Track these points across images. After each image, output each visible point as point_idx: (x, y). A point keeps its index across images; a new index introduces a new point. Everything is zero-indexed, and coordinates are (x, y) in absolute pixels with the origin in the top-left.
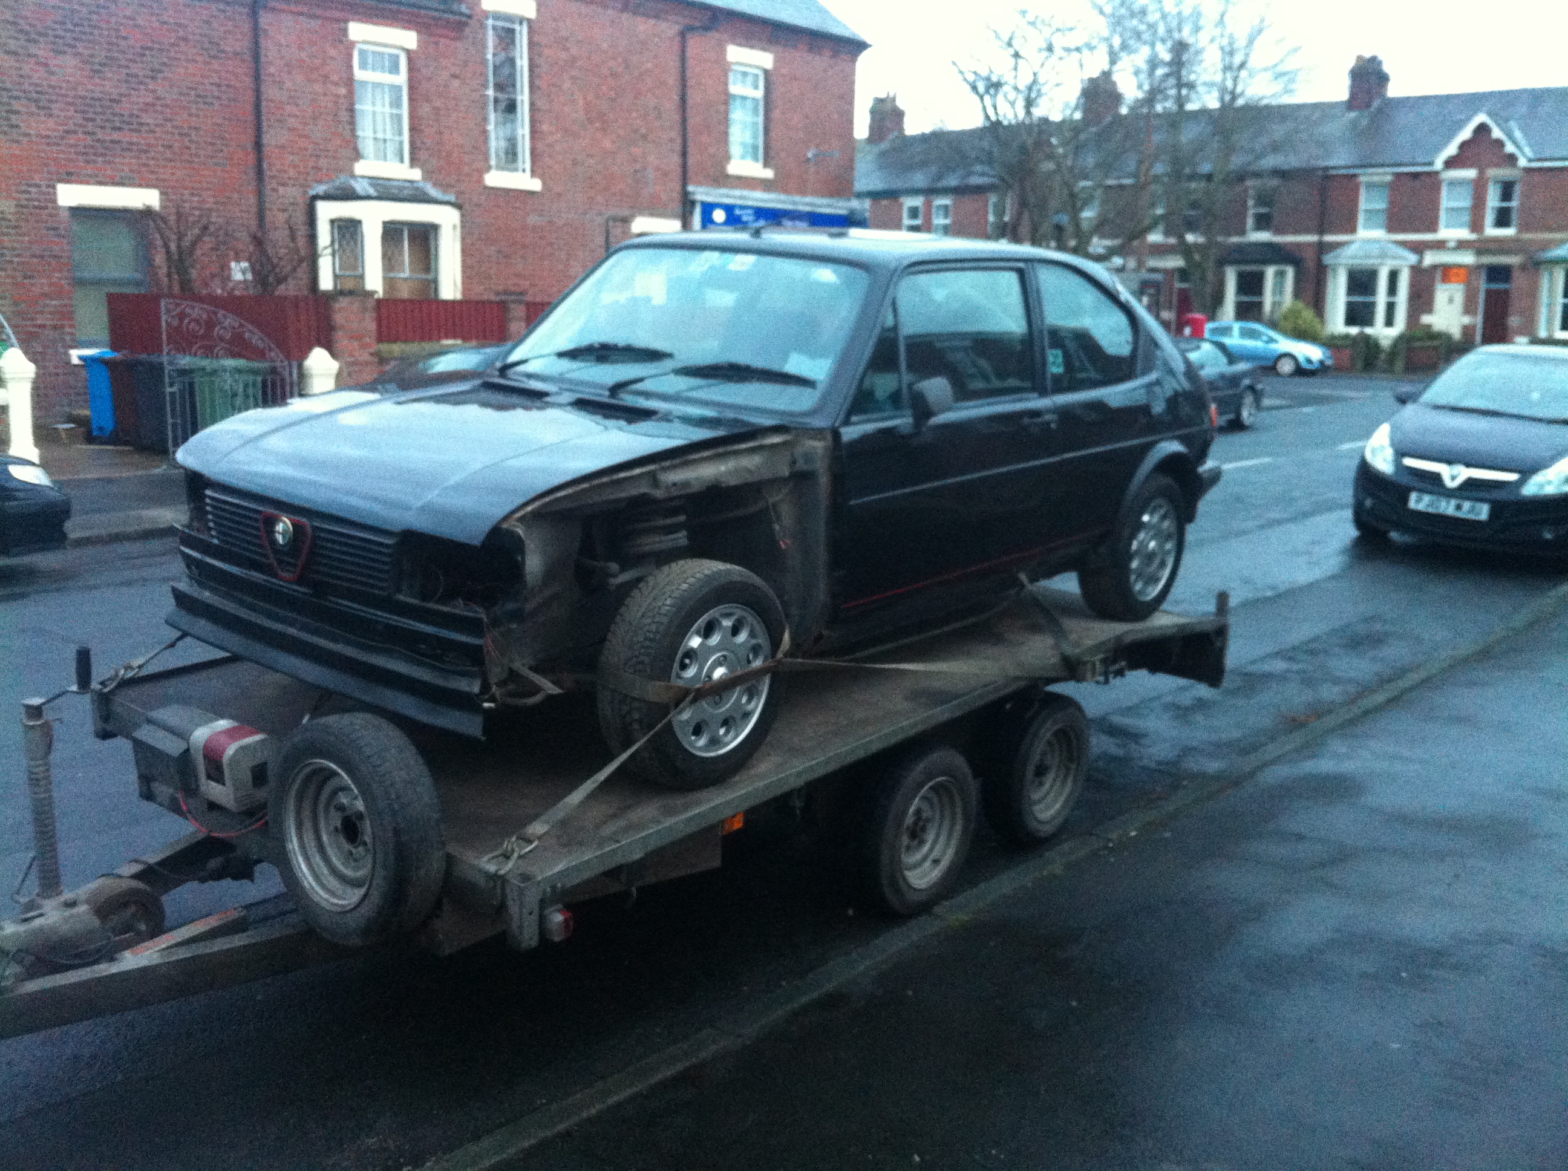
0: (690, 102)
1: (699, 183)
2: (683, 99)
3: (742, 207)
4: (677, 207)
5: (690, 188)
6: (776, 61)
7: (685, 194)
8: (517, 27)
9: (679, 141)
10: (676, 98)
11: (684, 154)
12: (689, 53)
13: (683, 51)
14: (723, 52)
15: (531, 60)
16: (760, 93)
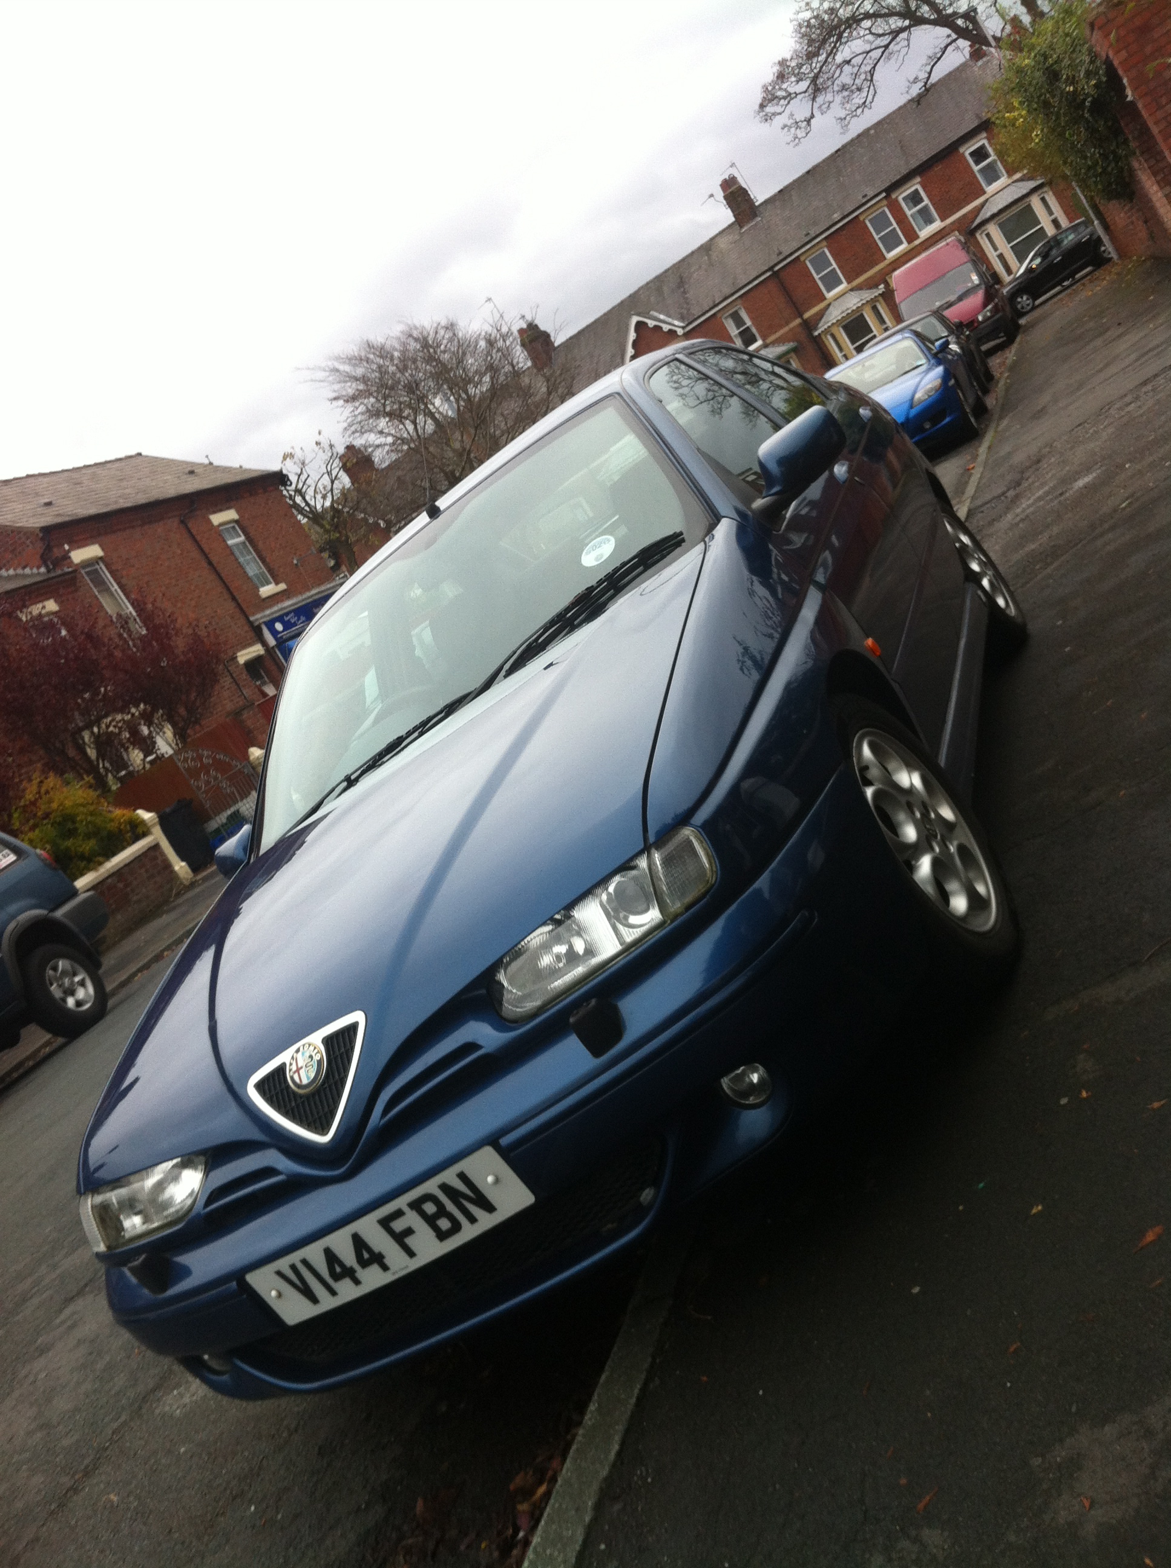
0: (214, 562)
1: (254, 614)
2: (210, 563)
3: (287, 614)
4: (251, 634)
5: (252, 619)
6: (238, 512)
7: (251, 623)
8: (97, 567)
9: (225, 591)
10: (206, 565)
11: (234, 599)
12: (194, 532)
13: (189, 531)
14: (209, 522)
15: (118, 584)
16: (242, 538)
